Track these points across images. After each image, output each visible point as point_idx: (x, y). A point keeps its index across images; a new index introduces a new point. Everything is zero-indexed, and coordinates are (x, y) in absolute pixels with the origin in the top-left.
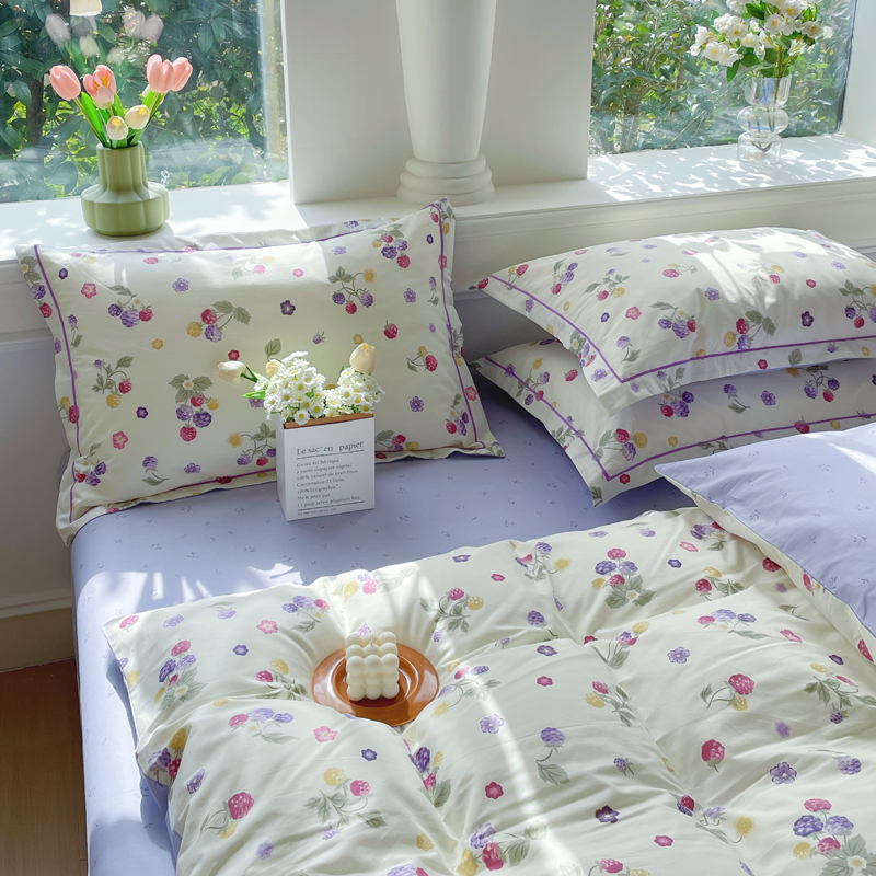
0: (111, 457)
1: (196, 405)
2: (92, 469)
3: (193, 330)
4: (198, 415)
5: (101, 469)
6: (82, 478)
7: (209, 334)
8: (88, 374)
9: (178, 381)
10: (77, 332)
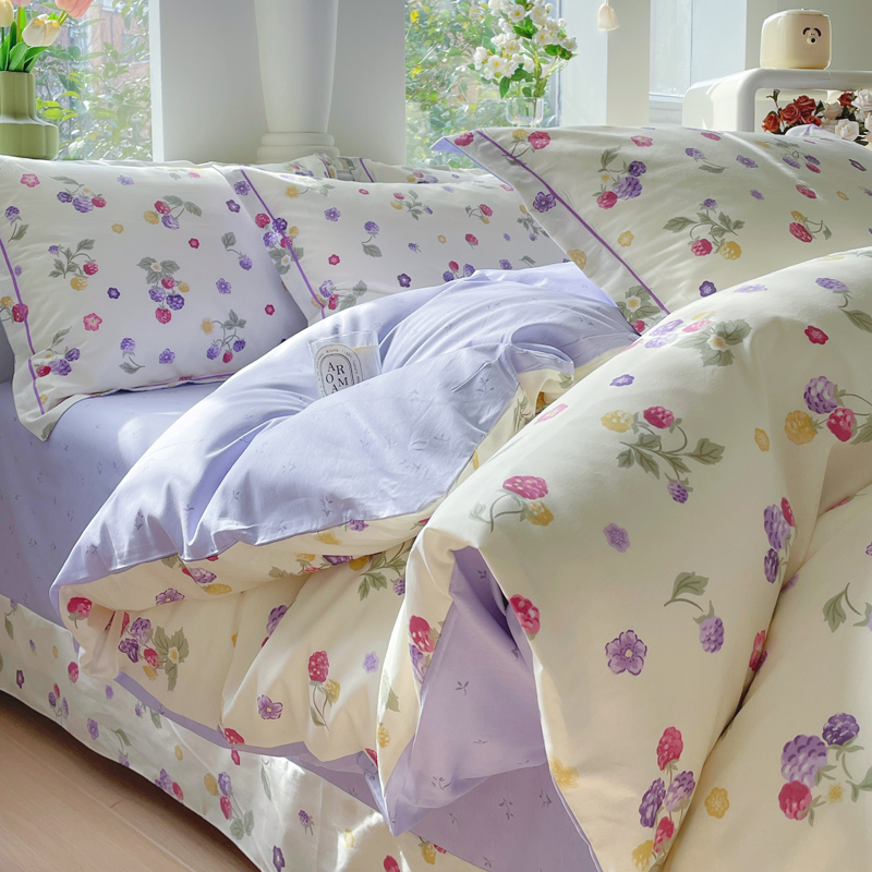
0: (85, 342)
1: (168, 287)
2: (62, 357)
3: (150, 218)
4: (171, 297)
6: (46, 371)
7: (166, 223)
8: (39, 264)
9: (146, 263)
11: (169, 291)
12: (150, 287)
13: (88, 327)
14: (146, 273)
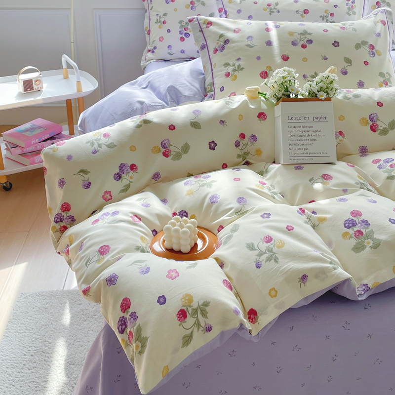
0: (158, 44)
1: (185, 30)
2: (153, 48)
3: (187, 6)
4: (186, 34)
5: (155, 48)
6: (150, 51)
7: (192, 8)
8: (154, 18)
9: (181, 22)
10: (152, 5)
11: (186, 32)
12: (180, 30)
13: (160, 40)
14: (180, 25)
